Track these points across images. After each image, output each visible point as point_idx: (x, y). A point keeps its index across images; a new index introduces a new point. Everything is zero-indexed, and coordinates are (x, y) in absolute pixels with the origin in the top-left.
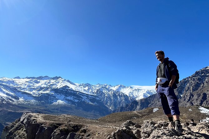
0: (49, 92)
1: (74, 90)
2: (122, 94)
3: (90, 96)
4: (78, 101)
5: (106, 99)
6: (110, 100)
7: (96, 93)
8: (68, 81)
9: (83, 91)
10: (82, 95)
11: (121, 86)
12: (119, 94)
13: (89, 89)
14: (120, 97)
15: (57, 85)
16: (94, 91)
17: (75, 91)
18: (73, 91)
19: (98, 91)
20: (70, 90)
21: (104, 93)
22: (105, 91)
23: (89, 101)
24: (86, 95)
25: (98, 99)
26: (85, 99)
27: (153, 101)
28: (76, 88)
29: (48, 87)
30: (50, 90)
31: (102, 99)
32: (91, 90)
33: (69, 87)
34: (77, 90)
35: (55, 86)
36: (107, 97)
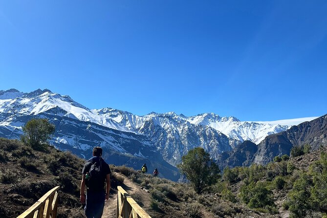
0: (8, 124)
1: (80, 118)
2: (210, 134)
3: (125, 136)
4: (88, 147)
5: (170, 144)
6: (179, 148)
7: (143, 130)
8: (68, 99)
9: (105, 121)
10: (100, 132)
11: (209, 116)
12: (205, 131)
13: (124, 121)
14: (205, 140)
15: (33, 108)
16: (137, 127)
17: (82, 122)
18: (77, 121)
19: (147, 124)
20: (66, 118)
21: (164, 131)
22: (166, 125)
23: (119, 149)
24: (111, 132)
25: (145, 143)
26: (111, 143)
27: (302, 140)
28: (85, 116)
29: (10, 112)
30: (11, 119)
31: (158, 145)
32: (131, 122)
33: (65, 112)
34: (88, 120)
35: (27, 109)
36: (171, 140)
